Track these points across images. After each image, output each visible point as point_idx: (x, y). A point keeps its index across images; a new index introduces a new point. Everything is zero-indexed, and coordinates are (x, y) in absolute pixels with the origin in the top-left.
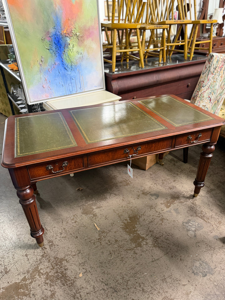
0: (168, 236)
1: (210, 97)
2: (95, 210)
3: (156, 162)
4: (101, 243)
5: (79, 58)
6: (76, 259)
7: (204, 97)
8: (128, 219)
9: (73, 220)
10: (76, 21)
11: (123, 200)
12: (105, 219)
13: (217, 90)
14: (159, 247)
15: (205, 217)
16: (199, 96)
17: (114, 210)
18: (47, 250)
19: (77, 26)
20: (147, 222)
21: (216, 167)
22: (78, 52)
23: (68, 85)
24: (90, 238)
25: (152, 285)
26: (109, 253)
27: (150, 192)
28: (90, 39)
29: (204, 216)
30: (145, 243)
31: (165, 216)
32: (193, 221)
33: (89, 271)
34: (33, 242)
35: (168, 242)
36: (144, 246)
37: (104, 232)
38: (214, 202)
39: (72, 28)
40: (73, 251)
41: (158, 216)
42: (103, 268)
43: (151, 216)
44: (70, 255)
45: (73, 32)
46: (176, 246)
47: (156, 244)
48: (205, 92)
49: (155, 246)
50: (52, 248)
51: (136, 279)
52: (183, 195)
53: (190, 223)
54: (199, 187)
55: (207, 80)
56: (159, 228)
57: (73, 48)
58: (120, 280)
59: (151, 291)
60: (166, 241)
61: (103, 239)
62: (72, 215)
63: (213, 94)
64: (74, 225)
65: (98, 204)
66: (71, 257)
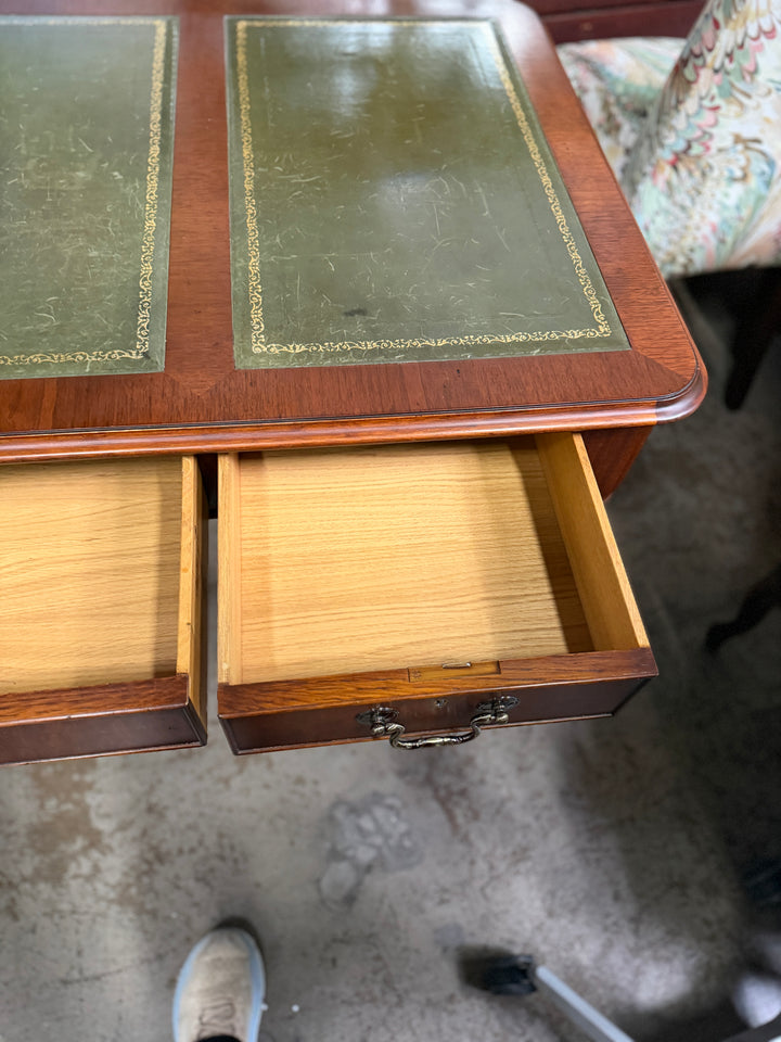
7: (760, 78)
14: (141, 910)
16: (716, 58)
29: (463, 793)
30: (86, 868)
32: (391, 807)
36: (74, 885)
47: (133, 891)
48: (770, 34)
49: (123, 900)
53: (369, 812)
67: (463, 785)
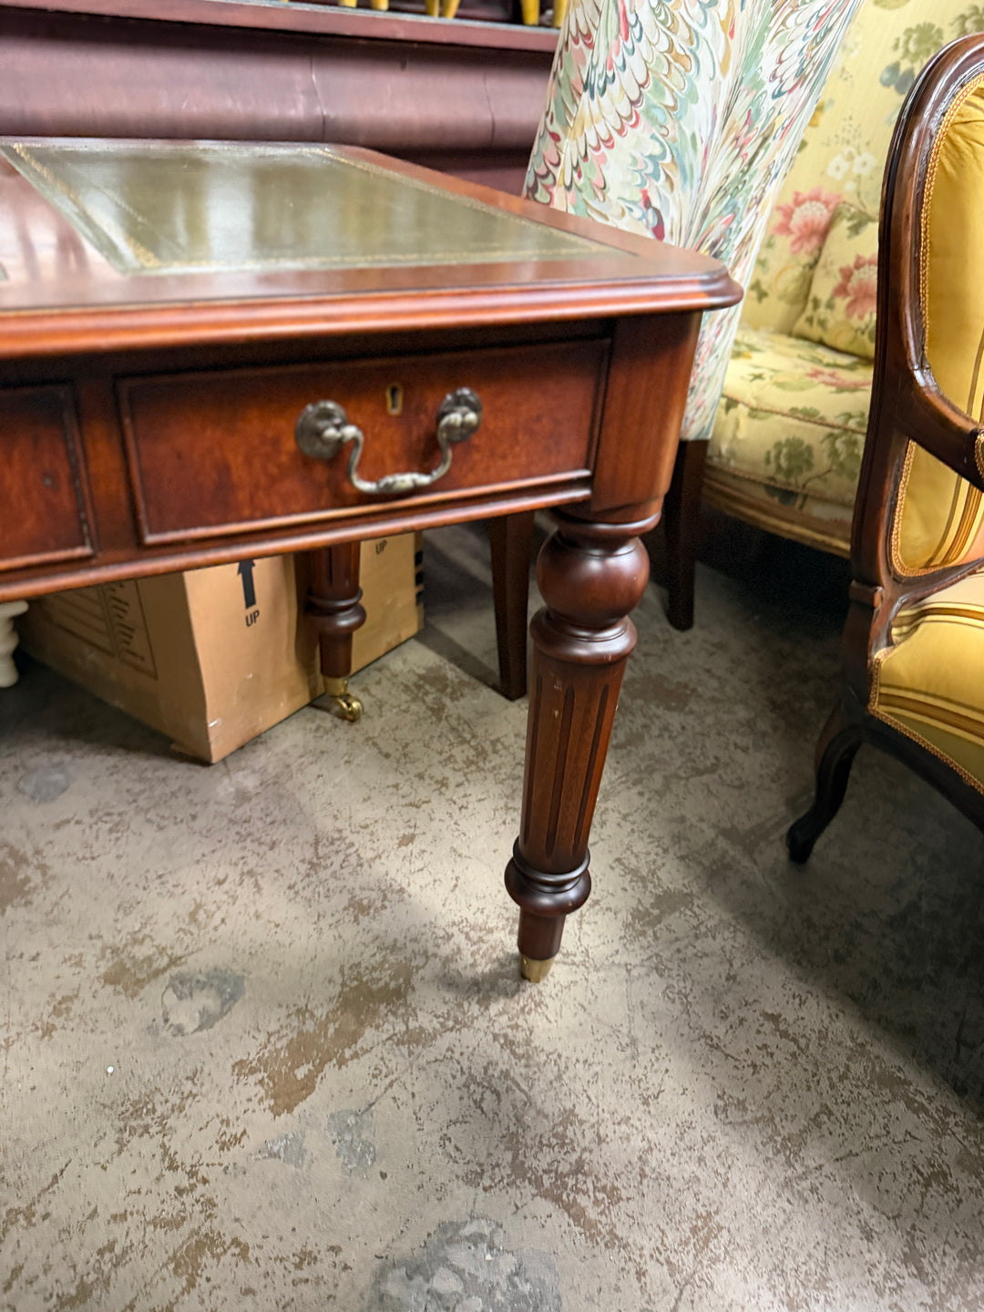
1: (655, 203)
3: (304, 698)
7: (612, 194)
13: (701, 148)
15: (589, 1184)
16: (564, 173)
21: (709, 720)
27: (174, 961)
31: (236, 1205)
38: (677, 1008)
41: (171, 1210)
48: (609, 143)
52: (447, 961)
54: (546, 910)
55: (613, 26)
63: (677, 179)
67: (574, 1156)
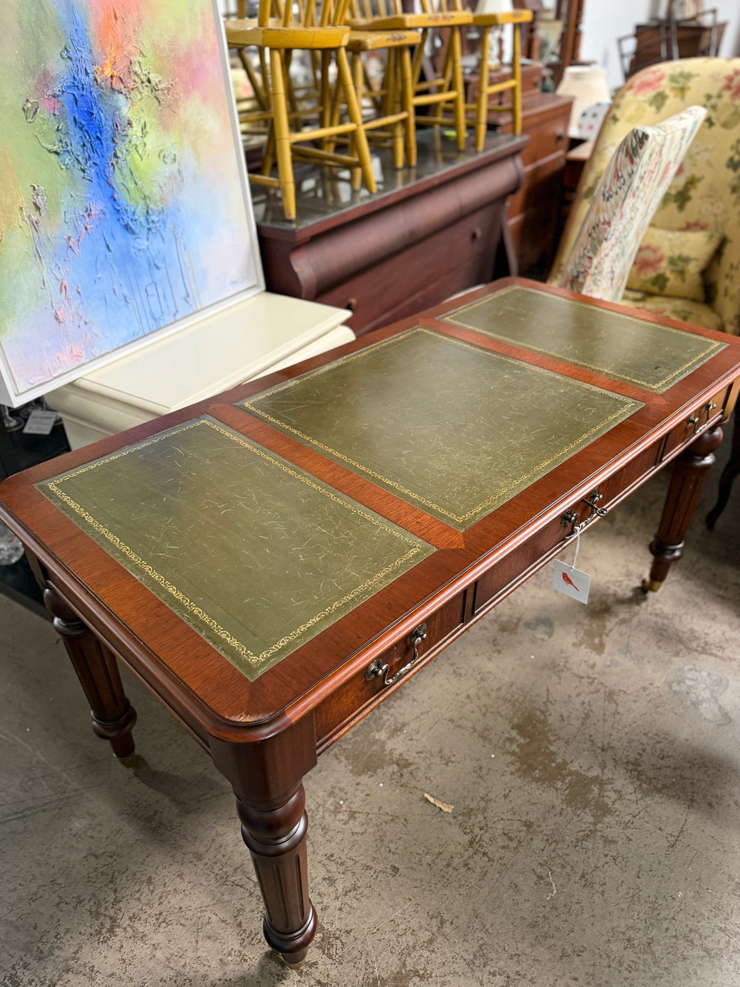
0: (659, 742)
2: (389, 745)
4: (485, 854)
5: (170, 178)
6: (446, 950)
7: (603, 273)
8: (514, 734)
9: (337, 810)
10: (140, 21)
11: (457, 674)
12: (447, 765)
14: (659, 791)
15: (713, 647)
16: (591, 271)
17: (451, 720)
18: (321, 967)
19: (147, 43)
20: (577, 723)
22: (162, 156)
23: (144, 294)
24: (440, 853)
25: (719, 924)
26: (535, 878)
27: (519, 619)
28: (196, 97)
29: (706, 643)
30: (614, 796)
31: (611, 681)
32: (690, 670)
33: (518, 973)
34: (245, 965)
35: (671, 762)
36: (618, 806)
37: (472, 809)
38: (703, 589)
39: (130, 53)
40: (415, 926)
41: (592, 688)
42: (553, 941)
43: (573, 696)
44: (414, 947)
45: (137, 68)
46: (700, 768)
47: (644, 786)
48: (607, 255)
49: (647, 793)
50: (333, 951)
51: (665, 925)
52: (614, 595)
53: (686, 678)
55: (618, 219)
56: (620, 727)
57: (145, 140)
58: (625, 953)
59: (728, 942)
60: (662, 762)
61: (486, 837)
62: (321, 793)
64: (355, 826)
65: (385, 717)
66: (426, 954)
67: (703, 641)
